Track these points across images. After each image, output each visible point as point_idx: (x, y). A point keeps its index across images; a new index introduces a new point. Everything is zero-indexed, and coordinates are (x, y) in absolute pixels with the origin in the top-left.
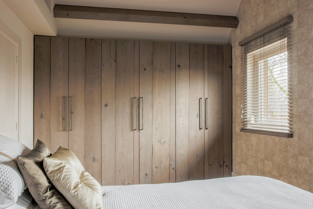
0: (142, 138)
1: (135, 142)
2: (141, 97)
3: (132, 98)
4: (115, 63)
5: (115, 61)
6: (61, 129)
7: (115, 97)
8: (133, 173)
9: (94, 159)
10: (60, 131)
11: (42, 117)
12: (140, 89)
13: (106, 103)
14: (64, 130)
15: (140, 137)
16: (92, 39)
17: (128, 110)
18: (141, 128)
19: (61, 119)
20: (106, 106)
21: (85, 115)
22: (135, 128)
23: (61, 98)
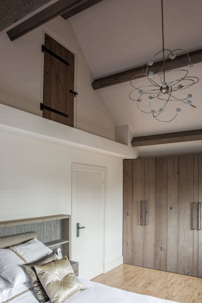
0: (200, 236)
1: (194, 240)
2: (200, 202)
3: (192, 203)
4: (178, 175)
5: (178, 174)
6: (139, 224)
7: (178, 202)
8: (192, 264)
9: (161, 249)
10: (139, 225)
11: (128, 214)
12: (199, 195)
13: (171, 207)
14: (141, 224)
15: (199, 235)
16: (160, 158)
17: (188, 212)
18: (199, 228)
19: (139, 216)
20: (171, 208)
21: (156, 214)
22: (194, 228)
23: (140, 202)
